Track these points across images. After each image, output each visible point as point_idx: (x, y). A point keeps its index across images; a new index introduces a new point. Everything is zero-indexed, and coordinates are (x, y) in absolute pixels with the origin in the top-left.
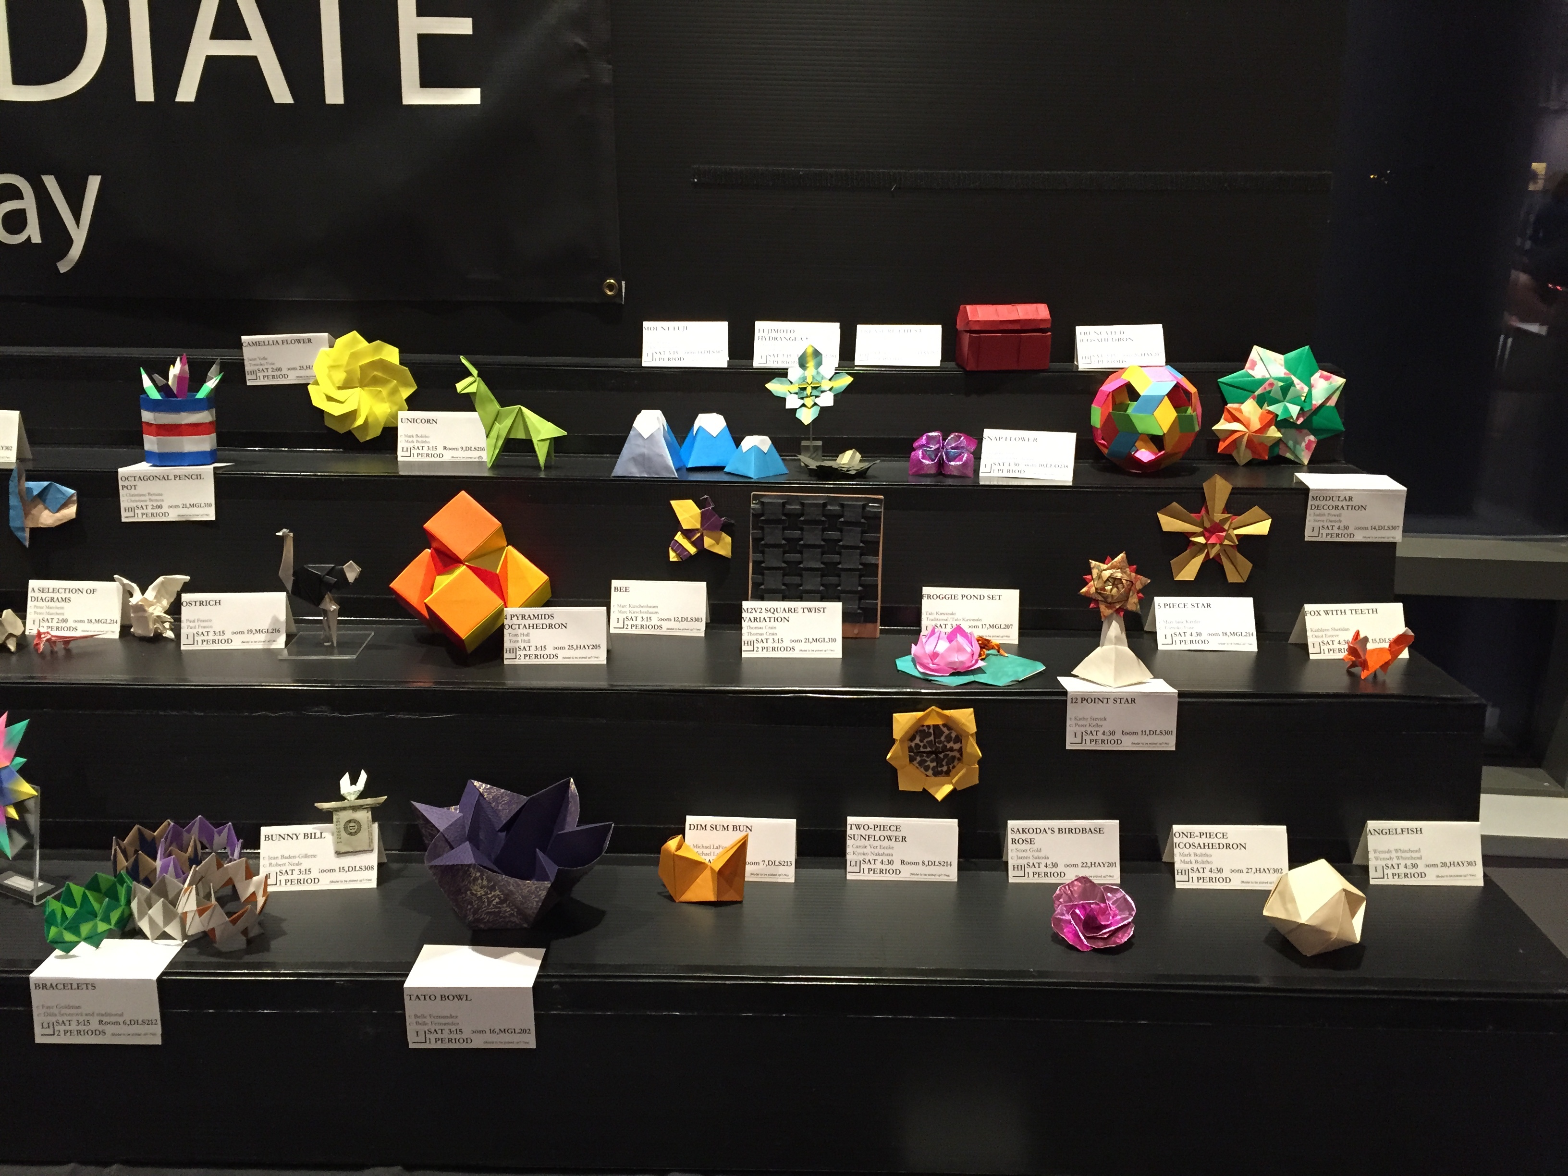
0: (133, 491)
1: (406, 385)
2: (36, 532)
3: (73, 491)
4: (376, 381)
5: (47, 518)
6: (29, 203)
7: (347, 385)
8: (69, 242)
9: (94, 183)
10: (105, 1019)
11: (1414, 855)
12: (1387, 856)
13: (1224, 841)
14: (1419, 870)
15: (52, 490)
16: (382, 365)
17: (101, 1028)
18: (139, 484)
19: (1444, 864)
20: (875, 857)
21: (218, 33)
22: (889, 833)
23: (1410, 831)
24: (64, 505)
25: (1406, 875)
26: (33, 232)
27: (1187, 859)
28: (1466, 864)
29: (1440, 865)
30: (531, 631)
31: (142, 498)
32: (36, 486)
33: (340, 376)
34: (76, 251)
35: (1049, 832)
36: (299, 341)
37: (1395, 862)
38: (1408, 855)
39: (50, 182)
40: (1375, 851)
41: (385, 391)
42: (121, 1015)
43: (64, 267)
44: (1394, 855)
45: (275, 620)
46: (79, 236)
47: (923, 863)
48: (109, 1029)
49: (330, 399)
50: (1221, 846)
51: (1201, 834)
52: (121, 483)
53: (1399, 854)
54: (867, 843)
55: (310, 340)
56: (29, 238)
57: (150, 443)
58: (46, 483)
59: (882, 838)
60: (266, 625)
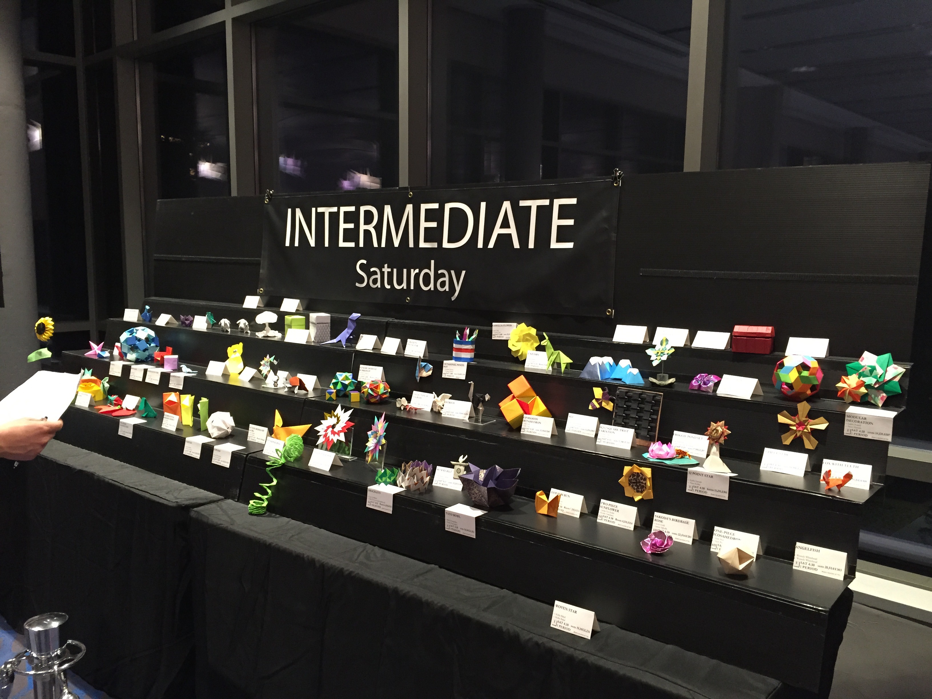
0: (446, 368)
1: (537, 342)
2: (421, 378)
3: (432, 367)
4: (527, 340)
5: (425, 374)
6: (447, 279)
7: (518, 341)
8: (455, 291)
9: (464, 272)
10: (381, 503)
11: (814, 560)
12: (802, 558)
13: (733, 537)
14: (815, 567)
15: (427, 365)
16: (529, 335)
17: (380, 505)
18: (449, 366)
19: (827, 567)
20: (607, 516)
21: (502, 227)
22: (613, 508)
23: (814, 550)
24: (429, 371)
25: (809, 568)
26: (447, 288)
27: (717, 540)
28: (837, 569)
29: (825, 567)
30: (530, 423)
31: (448, 370)
32: (423, 364)
33: (517, 338)
34: (456, 294)
35: (669, 519)
36: (508, 325)
37: (805, 561)
38: (811, 560)
39: (453, 272)
40: (798, 555)
41: (529, 344)
42: (384, 503)
43: (453, 299)
44: (805, 558)
45: (467, 411)
46: (458, 289)
47: (623, 521)
48: (382, 506)
49: (513, 345)
50: (732, 538)
51: (725, 532)
52: (444, 365)
53: (808, 559)
54: (606, 510)
55: (511, 325)
56: (446, 290)
57: (454, 354)
58: (426, 363)
59: (611, 509)
60: (465, 412)
